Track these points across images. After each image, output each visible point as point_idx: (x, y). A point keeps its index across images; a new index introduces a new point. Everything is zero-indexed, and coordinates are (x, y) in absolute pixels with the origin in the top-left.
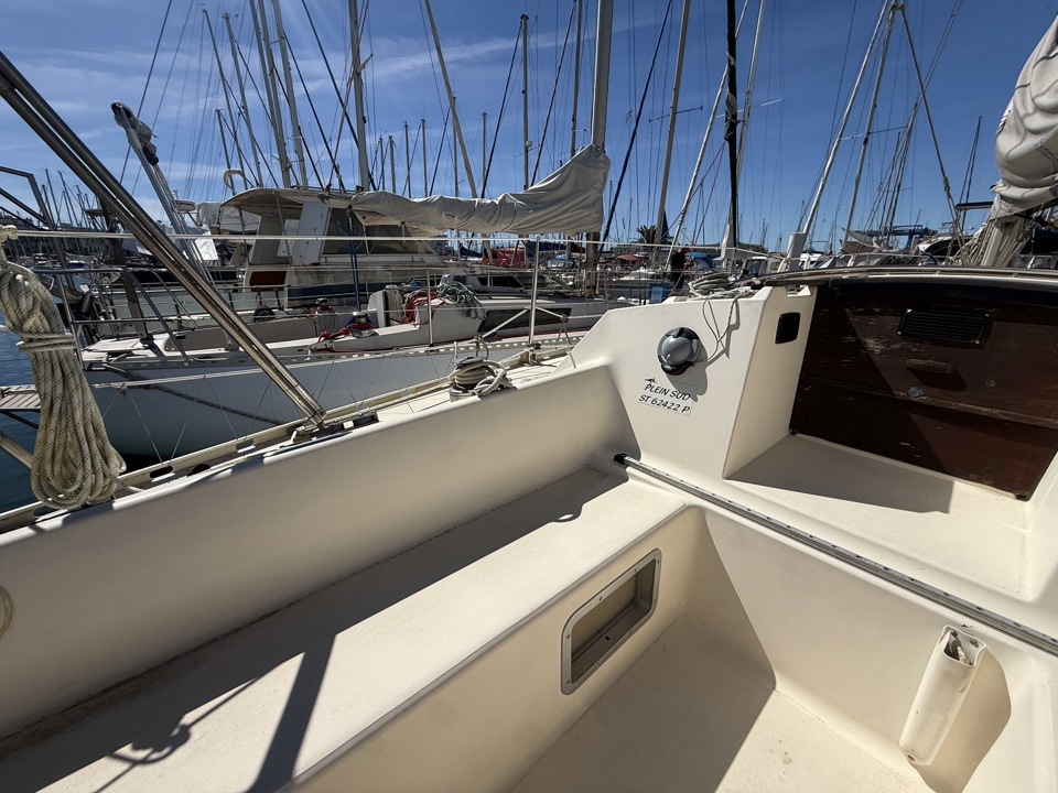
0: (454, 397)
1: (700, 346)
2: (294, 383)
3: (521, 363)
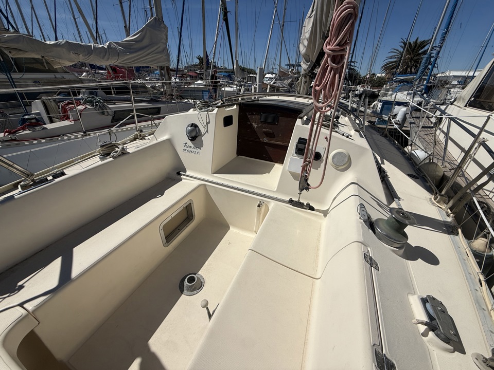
0: (102, 159)
1: (199, 130)
2: (11, 164)
3: (135, 139)
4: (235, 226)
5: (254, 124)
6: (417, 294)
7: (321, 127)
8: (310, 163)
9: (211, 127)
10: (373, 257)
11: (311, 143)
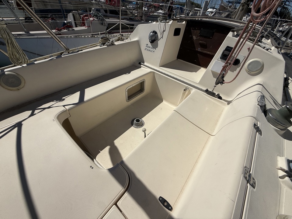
0: (101, 46)
3: (118, 40)
4: (167, 101)
5: (194, 37)
6: (285, 156)
7: (246, 40)
8: (230, 64)
9: (166, 34)
10: (260, 128)
11: (235, 52)
